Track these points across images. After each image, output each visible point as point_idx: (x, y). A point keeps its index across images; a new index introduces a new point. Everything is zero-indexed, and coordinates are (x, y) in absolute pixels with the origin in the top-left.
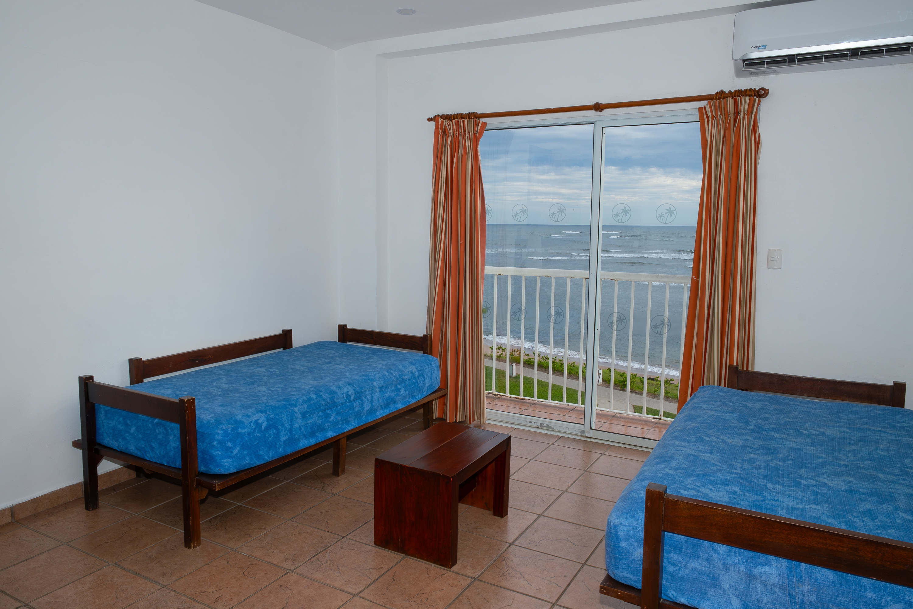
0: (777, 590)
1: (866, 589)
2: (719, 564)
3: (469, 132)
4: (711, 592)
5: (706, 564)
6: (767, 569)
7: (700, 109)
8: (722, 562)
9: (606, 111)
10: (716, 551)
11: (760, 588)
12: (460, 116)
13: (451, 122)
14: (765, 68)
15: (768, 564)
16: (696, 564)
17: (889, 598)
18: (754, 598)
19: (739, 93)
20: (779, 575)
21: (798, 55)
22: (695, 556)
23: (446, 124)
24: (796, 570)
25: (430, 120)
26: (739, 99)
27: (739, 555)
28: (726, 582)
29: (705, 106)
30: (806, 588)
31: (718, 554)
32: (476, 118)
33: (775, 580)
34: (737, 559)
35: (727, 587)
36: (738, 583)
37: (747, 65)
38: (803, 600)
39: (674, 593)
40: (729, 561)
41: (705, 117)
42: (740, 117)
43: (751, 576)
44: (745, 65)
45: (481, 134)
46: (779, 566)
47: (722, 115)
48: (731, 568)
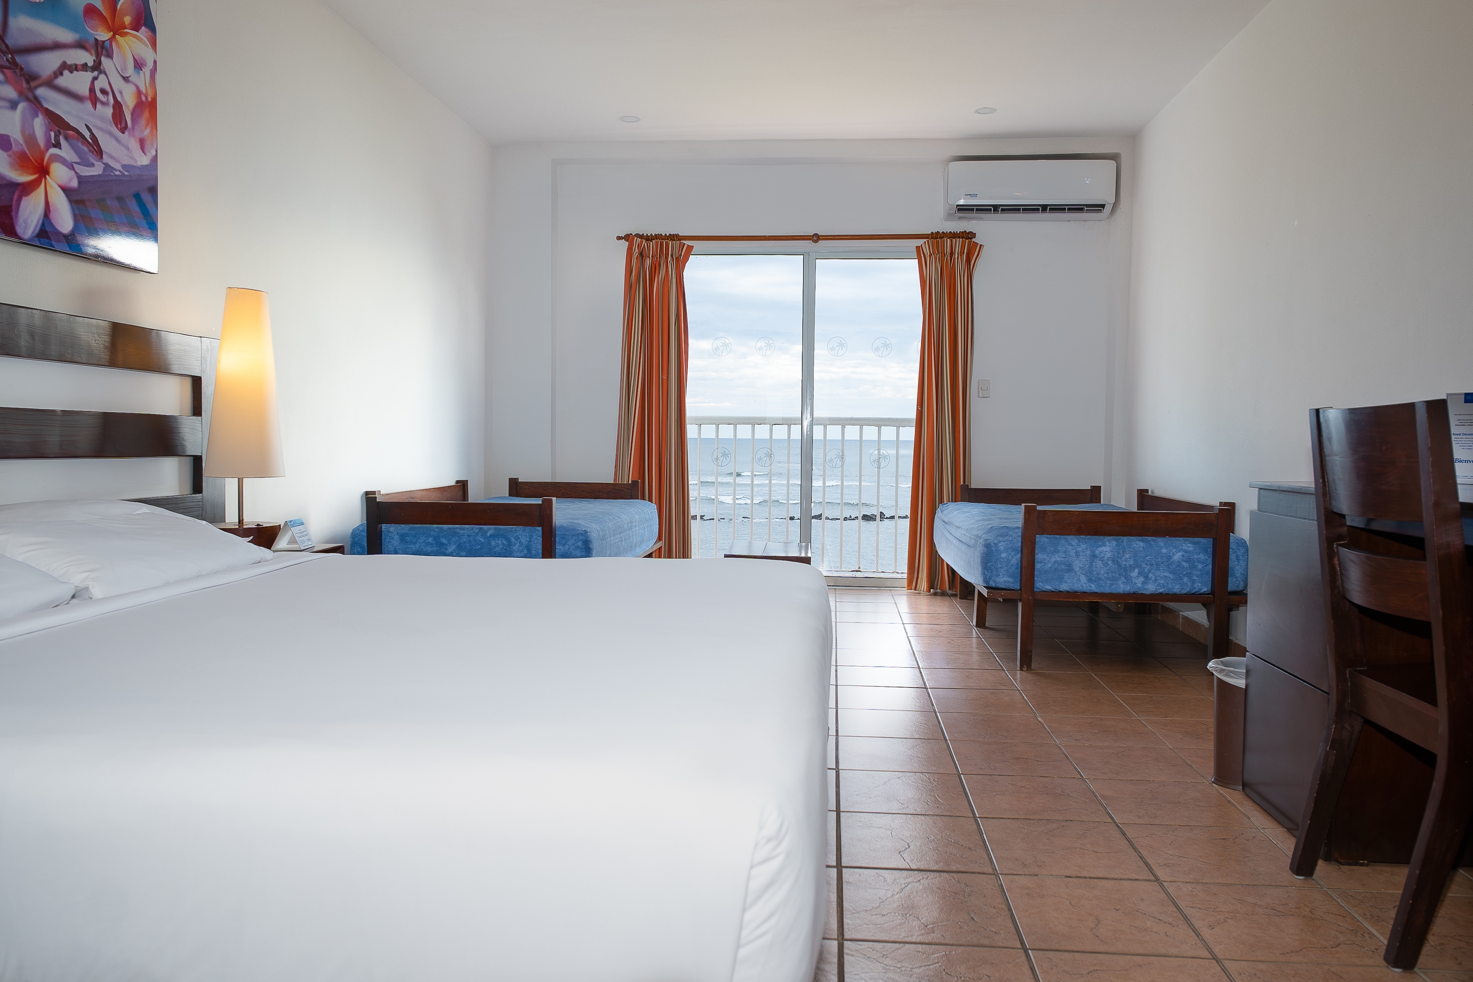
0: (1110, 563)
1: (1162, 548)
2: (1073, 553)
3: (672, 256)
4: (1066, 576)
5: (1064, 556)
6: (1104, 549)
7: (918, 247)
8: (1074, 551)
9: (822, 243)
10: (1070, 544)
11: (1099, 564)
12: (660, 237)
13: (651, 243)
14: (974, 215)
15: (1104, 545)
16: (1057, 558)
17: (1175, 550)
18: (1095, 573)
19: (953, 236)
20: (1111, 551)
21: (1001, 205)
22: (1056, 551)
23: (646, 244)
24: (1121, 545)
25: (619, 238)
26: (954, 240)
27: (1086, 543)
28: (1077, 565)
29: (921, 245)
30: (1127, 556)
31: (1072, 546)
32: (680, 240)
33: (1109, 555)
34: (1084, 546)
35: (1077, 569)
36: (1085, 564)
37: (959, 210)
38: (1126, 565)
39: (1041, 584)
40: (1079, 549)
41: (922, 255)
42: (954, 258)
43: (1094, 556)
44: (958, 210)
45: (686, 259)
46: (1111, 544)
47: (939, 253)
48: (1081, 554)
